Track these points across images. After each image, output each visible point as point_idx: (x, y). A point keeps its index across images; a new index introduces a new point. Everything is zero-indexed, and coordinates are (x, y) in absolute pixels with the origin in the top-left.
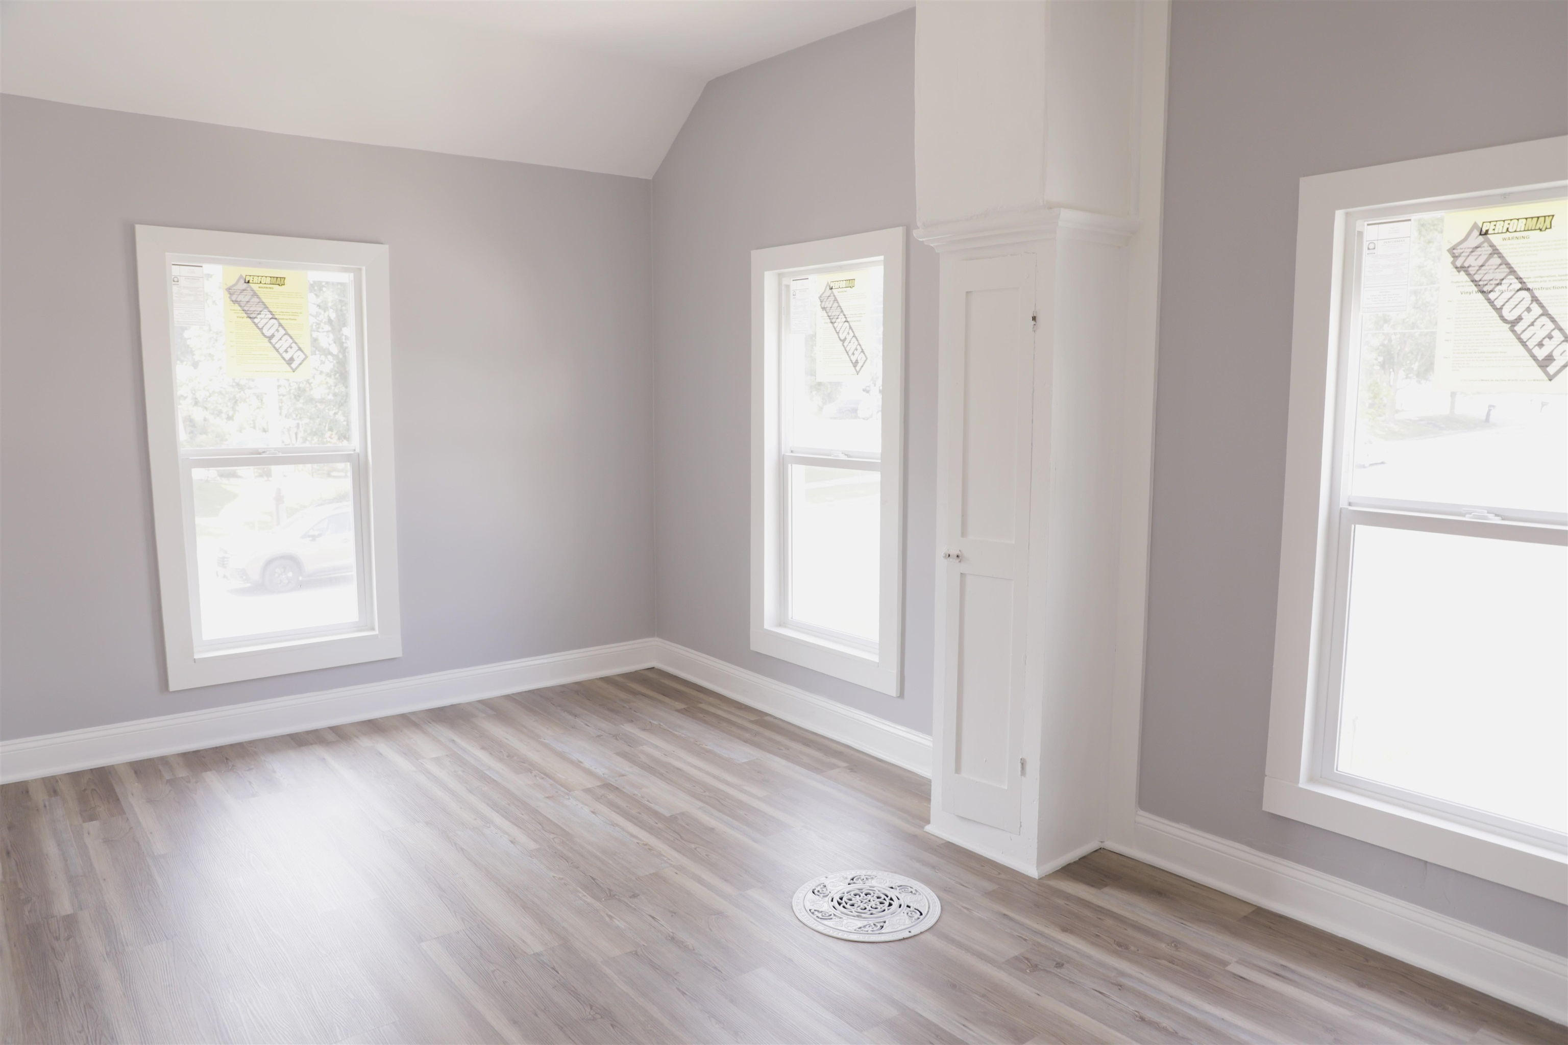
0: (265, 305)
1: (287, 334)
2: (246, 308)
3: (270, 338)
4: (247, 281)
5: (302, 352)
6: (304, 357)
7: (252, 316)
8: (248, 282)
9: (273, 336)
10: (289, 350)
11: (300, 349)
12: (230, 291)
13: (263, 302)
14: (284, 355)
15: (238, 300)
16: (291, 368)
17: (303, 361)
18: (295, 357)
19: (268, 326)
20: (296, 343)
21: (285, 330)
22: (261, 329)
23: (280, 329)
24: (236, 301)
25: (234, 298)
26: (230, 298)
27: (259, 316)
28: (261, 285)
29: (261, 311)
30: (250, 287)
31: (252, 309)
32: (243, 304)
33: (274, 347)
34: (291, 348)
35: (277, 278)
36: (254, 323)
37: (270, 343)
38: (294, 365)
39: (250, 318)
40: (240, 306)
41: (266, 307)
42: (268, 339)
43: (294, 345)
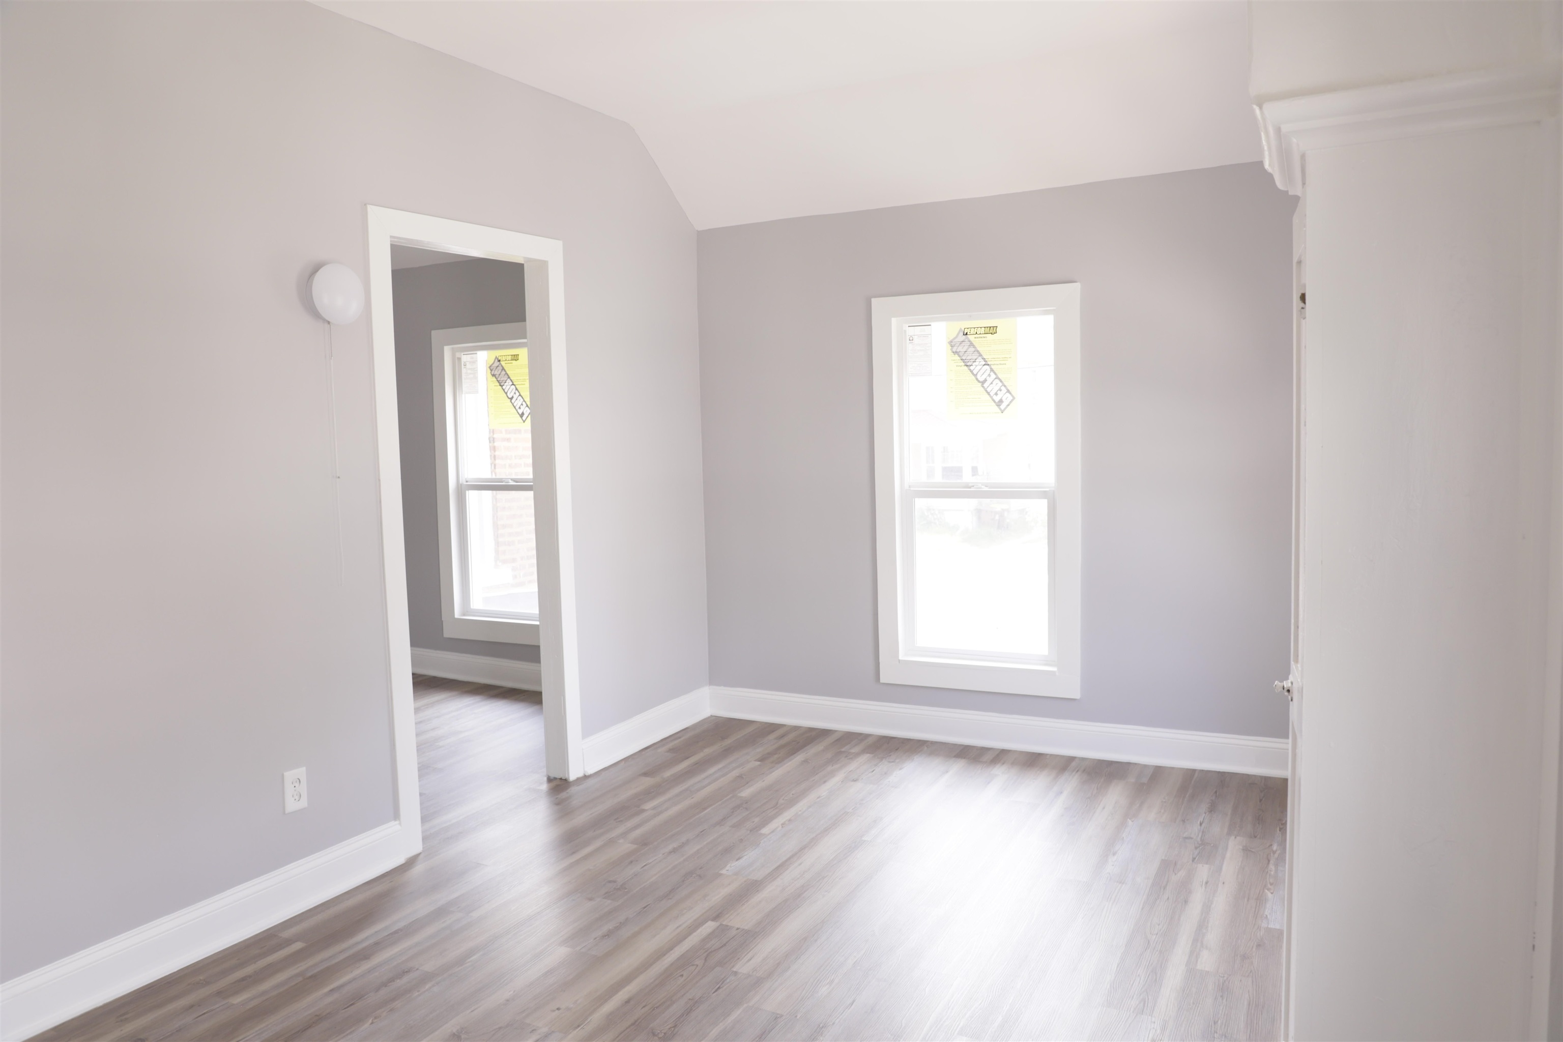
0: (980, 353)
1: (997, 378)
2: (964, 358)
3: (983, 382)
4: (965, 334)
5: (1010, 394)
6: (1011, 398)
7: (968, 364)
8: (967, 334)
9: (985, 380)
10: (999, 392)
11: (1008, 391)
12: (951, 343)
13: (978, 351)
14: (995, 397)
15: (958, 351)
16: (1000, 409)
17: (1011, 402)
18: (1004, 399)
19: (982, 372)
20: (1005, 386)
21: (996, 374)
22: (975, 375)
23: (992, 374)
24: (956, 352)
25: (954, 350)
26: (951, 349)
27: (975, 363)
28: (977, 336)
29: (976, 359)
30: (968, 338)
31: (969, 358)
32: (961, 354)
33: (986, 391)
34: (1001, 390)
35: (990, 327)
36: (970, 370)
37: (983, 387)
38: (1003, 407)
39: (967, 366)
40: (959, 356)
41: (981, 355)
42: (981, 384)
43: (1003, 388)
